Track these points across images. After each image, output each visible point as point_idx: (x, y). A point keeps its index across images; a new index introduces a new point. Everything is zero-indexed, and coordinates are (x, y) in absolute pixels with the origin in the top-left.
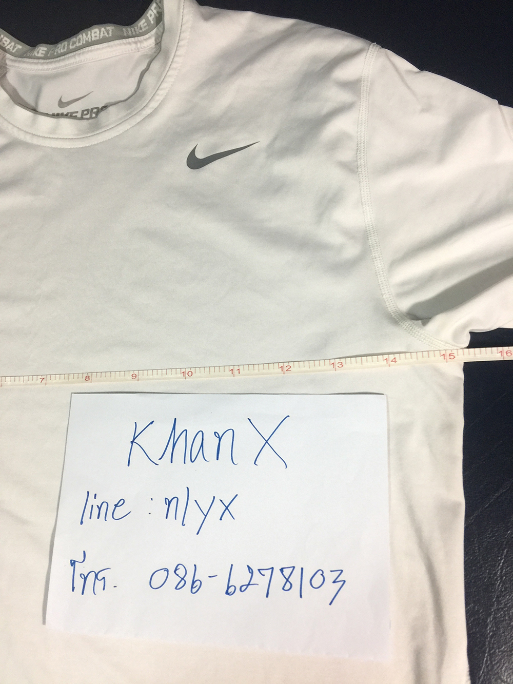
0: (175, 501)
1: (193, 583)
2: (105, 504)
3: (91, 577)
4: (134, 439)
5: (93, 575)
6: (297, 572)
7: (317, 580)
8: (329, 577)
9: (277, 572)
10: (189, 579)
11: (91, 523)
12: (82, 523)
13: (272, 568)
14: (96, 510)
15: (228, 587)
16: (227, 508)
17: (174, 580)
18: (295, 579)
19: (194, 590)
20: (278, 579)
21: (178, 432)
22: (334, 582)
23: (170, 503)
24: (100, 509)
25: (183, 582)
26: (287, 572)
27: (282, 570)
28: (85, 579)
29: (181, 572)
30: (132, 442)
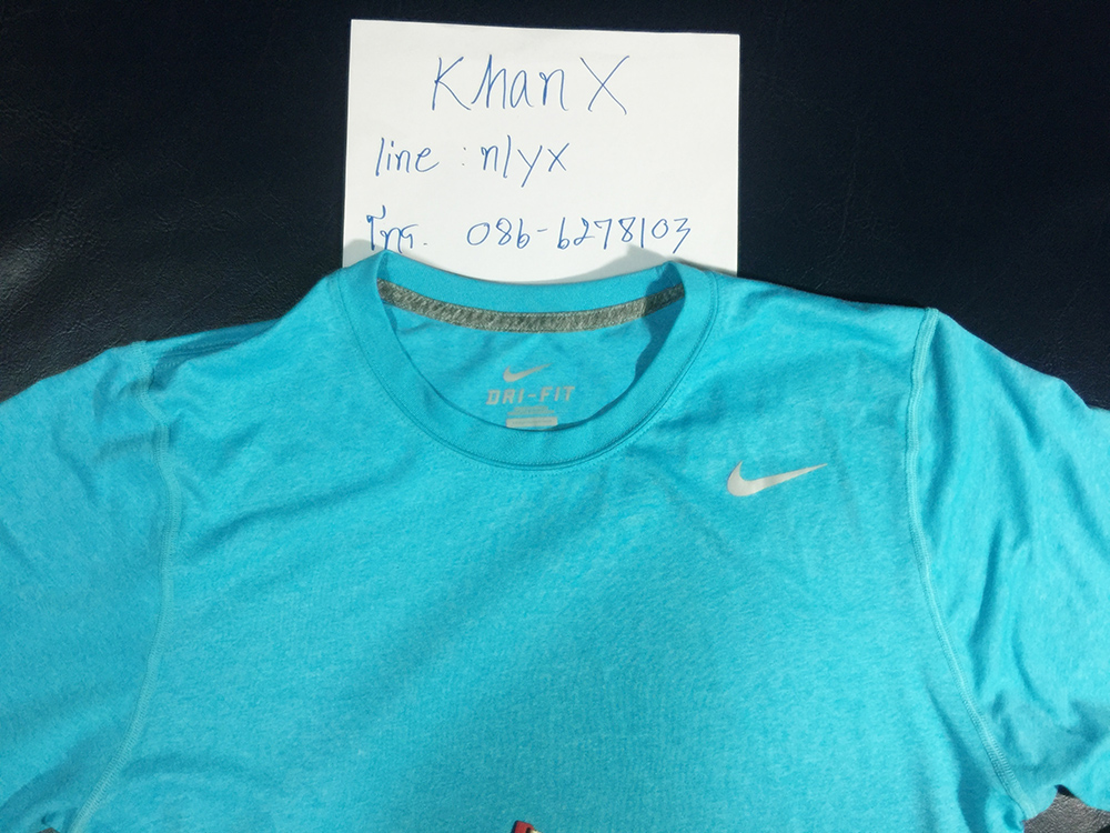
0: (494, 150)
1: (520, 238)
2: (405, 155)
3: (394, 235)
4: (439, 78)
5: (395, 234)
6: (638, 223)
7: (660, 230)
8: (674, 226)
9: (615, 223)
10: (514, 234)
11: (390, 175)
12: (377, 174)
13: (610, 220)
14: (394, 161)
15: (561, 241)
16: (557, 158)
17: (496, 235)
18: (636, 230)
19: (521, 245)
20: (617, 231)
21: (494, 71)
22: (678, 231)
23: (487, 153)
24: (399, 159)
25: (507, 237)
26: (626, 224)
27: (621, 222)
28: (387, 237)
29: (505, 226)
30: (436, 82)
